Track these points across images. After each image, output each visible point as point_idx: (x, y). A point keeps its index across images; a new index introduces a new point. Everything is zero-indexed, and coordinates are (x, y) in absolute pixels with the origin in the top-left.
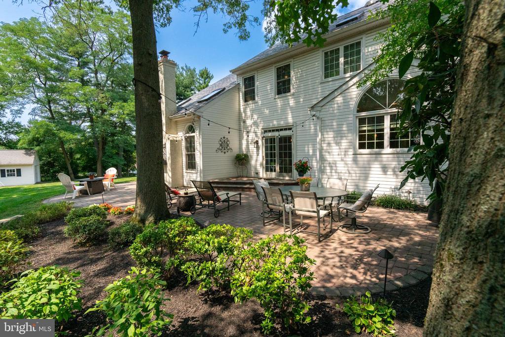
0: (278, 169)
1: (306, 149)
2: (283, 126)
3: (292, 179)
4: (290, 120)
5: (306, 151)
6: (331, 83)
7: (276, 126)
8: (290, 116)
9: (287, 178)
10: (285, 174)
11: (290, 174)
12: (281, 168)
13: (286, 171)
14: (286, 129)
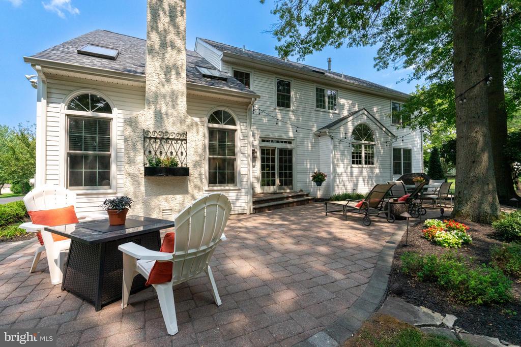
0: (278, 182)
1: (305, 162)
2: (284, 139)
3: (293, 191)
4: (291, 135)
5: (305, 165)
6: (321, 113)
7: (277, 137)
8: (291, 131)
9: (288, 191)
10: (285, 187)
11: (291, 186)
12: (281, 181)
13: (286, 184)
14: (286, 142)
